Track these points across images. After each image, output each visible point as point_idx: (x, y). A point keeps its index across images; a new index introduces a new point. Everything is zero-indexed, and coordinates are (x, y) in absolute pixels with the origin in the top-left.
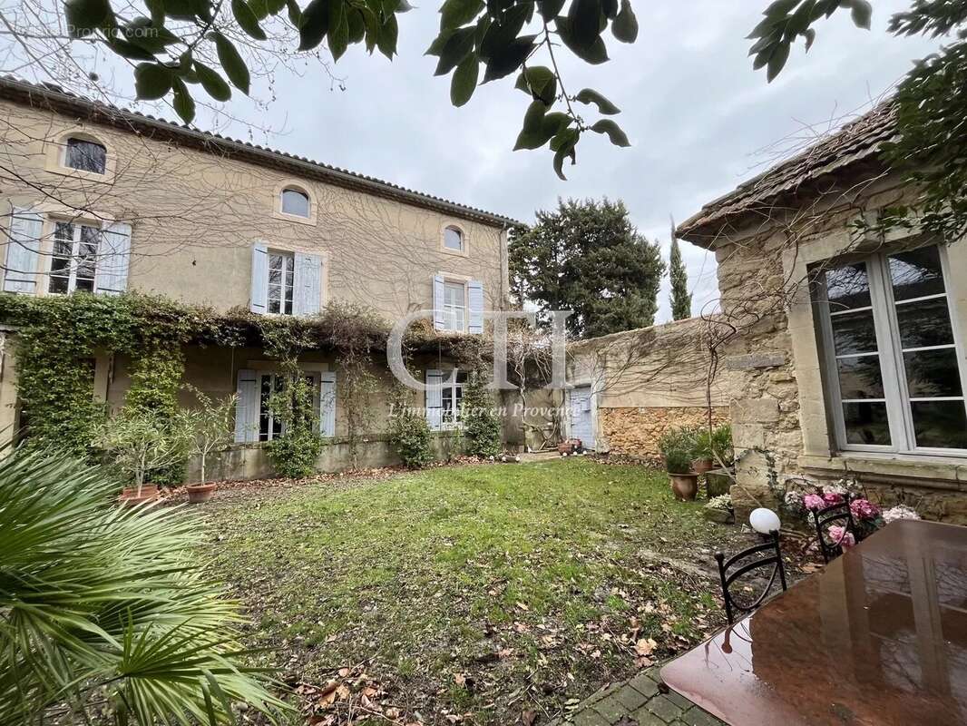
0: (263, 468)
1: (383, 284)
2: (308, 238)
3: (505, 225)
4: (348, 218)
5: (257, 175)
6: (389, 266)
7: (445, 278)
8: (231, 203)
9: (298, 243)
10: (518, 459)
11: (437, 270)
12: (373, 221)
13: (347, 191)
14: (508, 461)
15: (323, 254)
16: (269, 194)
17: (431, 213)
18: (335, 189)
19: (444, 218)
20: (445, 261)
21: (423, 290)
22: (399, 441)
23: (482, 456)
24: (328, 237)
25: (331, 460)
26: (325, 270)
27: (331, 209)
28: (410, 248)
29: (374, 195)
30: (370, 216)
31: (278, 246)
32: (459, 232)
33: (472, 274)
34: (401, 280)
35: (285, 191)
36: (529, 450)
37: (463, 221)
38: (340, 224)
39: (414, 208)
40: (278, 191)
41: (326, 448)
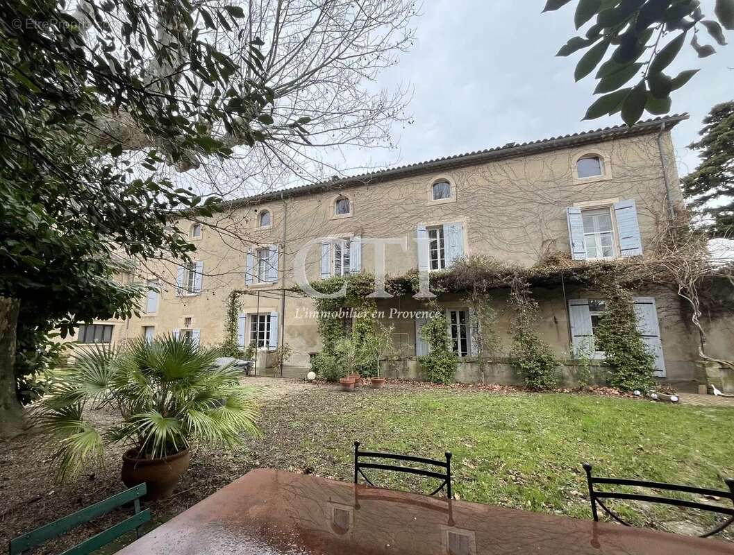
0: (420, 374)
1: (514, 230)
2: (452, 212)
3: (663, 126)
4: (480, 187)
5: (417, 182)
6: (519, 213)
7: (582, 208)
8: (404, 206)
9: (446, 217)
10: (674, 398)
11: (571, 204)
12: (500, 182)
13: (477, 167)
14: (660, 399)
15: (463, 220)
16: (424, 191)
17: (558, 153)
18: (467, 169)
19: (575, 151)
20: (580, 192)
21: (556, 226)
22: (519, 365)
23: (624, 390)
24: (465, 206)
25: (465, 374)
26: (465, 231)
27: (466, 185)
28: (539, 192)
29: (499, 161)
30: (497, 178)
31: (432, 224)
32: (597, 158)
33: (620, 195)
34: (533, 222)
35: (434, 185)
36: (716, 392)
37: (600, 145)
38: (474, 193)
39: (539, 155)
40: (429, 186)
41: (459, 364)
